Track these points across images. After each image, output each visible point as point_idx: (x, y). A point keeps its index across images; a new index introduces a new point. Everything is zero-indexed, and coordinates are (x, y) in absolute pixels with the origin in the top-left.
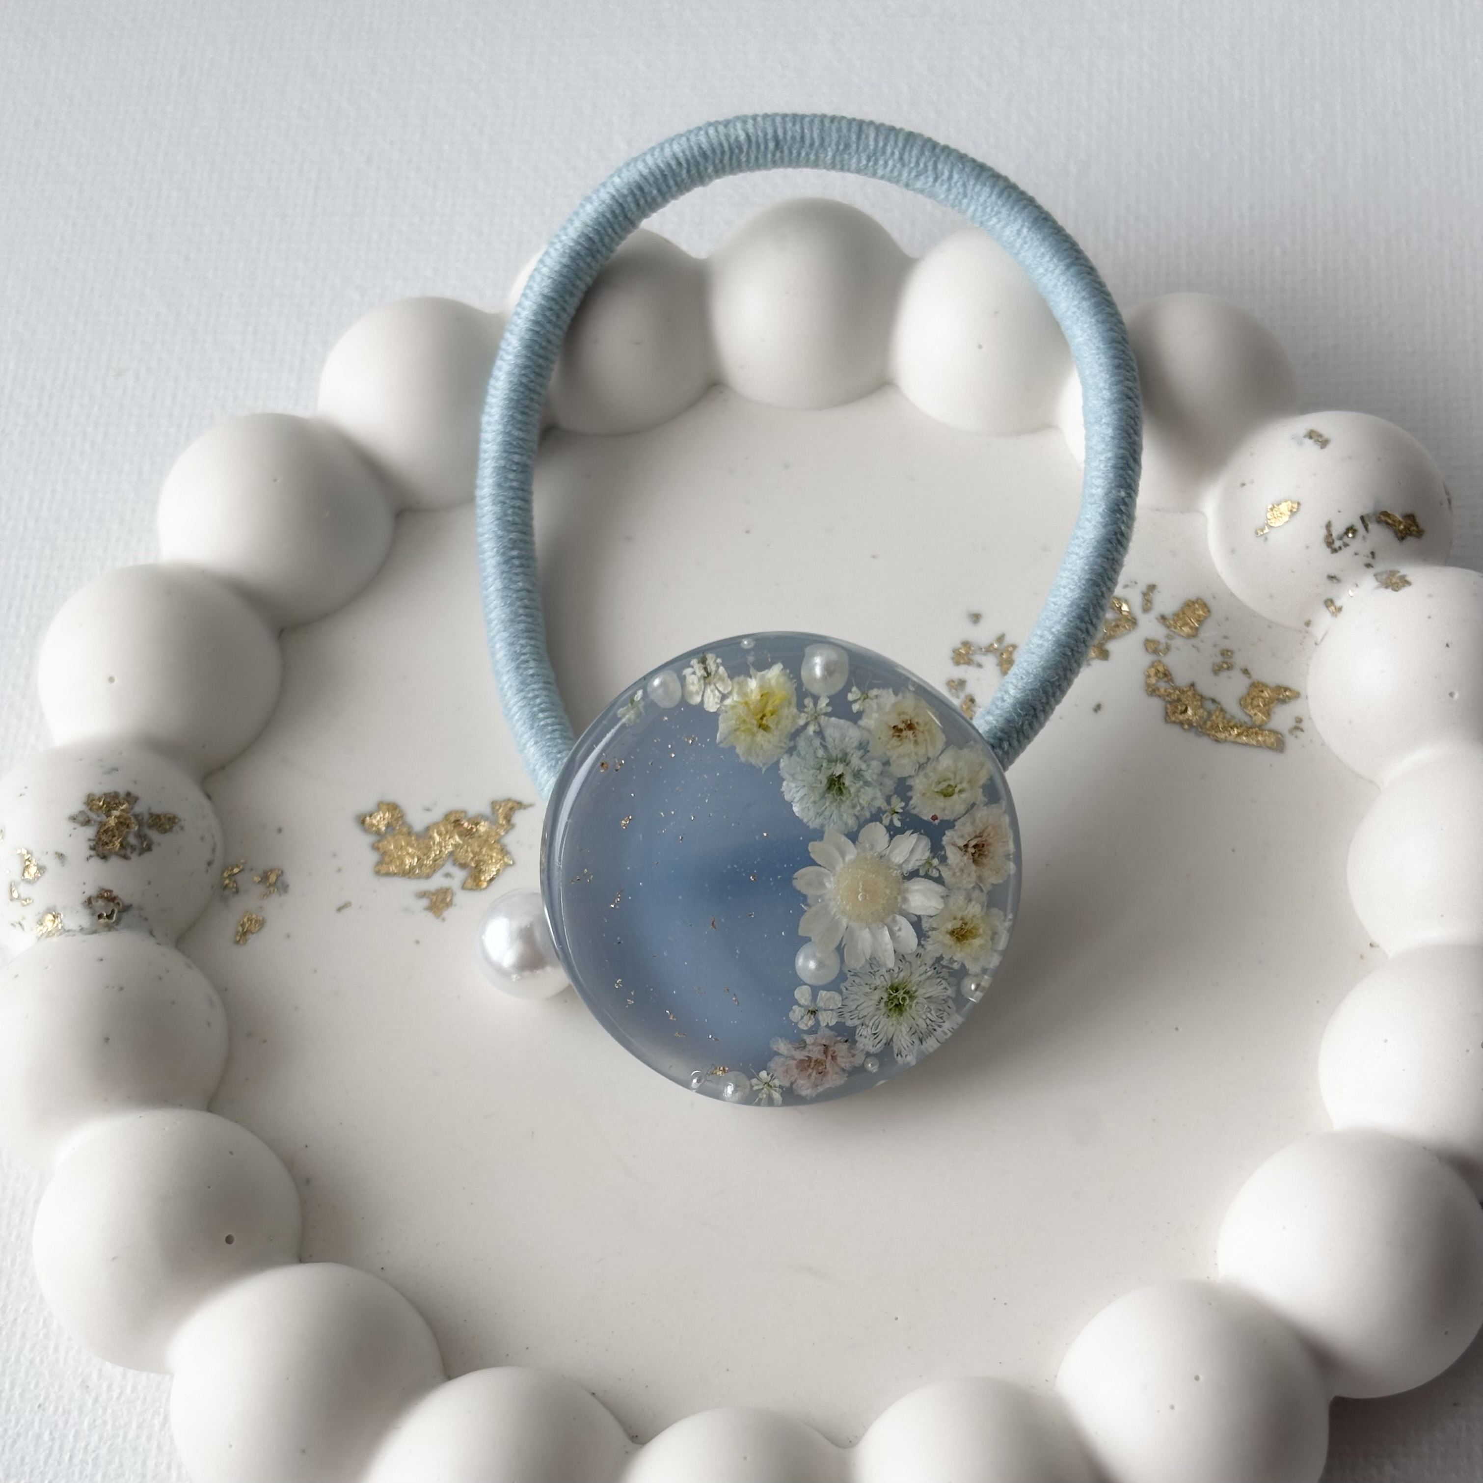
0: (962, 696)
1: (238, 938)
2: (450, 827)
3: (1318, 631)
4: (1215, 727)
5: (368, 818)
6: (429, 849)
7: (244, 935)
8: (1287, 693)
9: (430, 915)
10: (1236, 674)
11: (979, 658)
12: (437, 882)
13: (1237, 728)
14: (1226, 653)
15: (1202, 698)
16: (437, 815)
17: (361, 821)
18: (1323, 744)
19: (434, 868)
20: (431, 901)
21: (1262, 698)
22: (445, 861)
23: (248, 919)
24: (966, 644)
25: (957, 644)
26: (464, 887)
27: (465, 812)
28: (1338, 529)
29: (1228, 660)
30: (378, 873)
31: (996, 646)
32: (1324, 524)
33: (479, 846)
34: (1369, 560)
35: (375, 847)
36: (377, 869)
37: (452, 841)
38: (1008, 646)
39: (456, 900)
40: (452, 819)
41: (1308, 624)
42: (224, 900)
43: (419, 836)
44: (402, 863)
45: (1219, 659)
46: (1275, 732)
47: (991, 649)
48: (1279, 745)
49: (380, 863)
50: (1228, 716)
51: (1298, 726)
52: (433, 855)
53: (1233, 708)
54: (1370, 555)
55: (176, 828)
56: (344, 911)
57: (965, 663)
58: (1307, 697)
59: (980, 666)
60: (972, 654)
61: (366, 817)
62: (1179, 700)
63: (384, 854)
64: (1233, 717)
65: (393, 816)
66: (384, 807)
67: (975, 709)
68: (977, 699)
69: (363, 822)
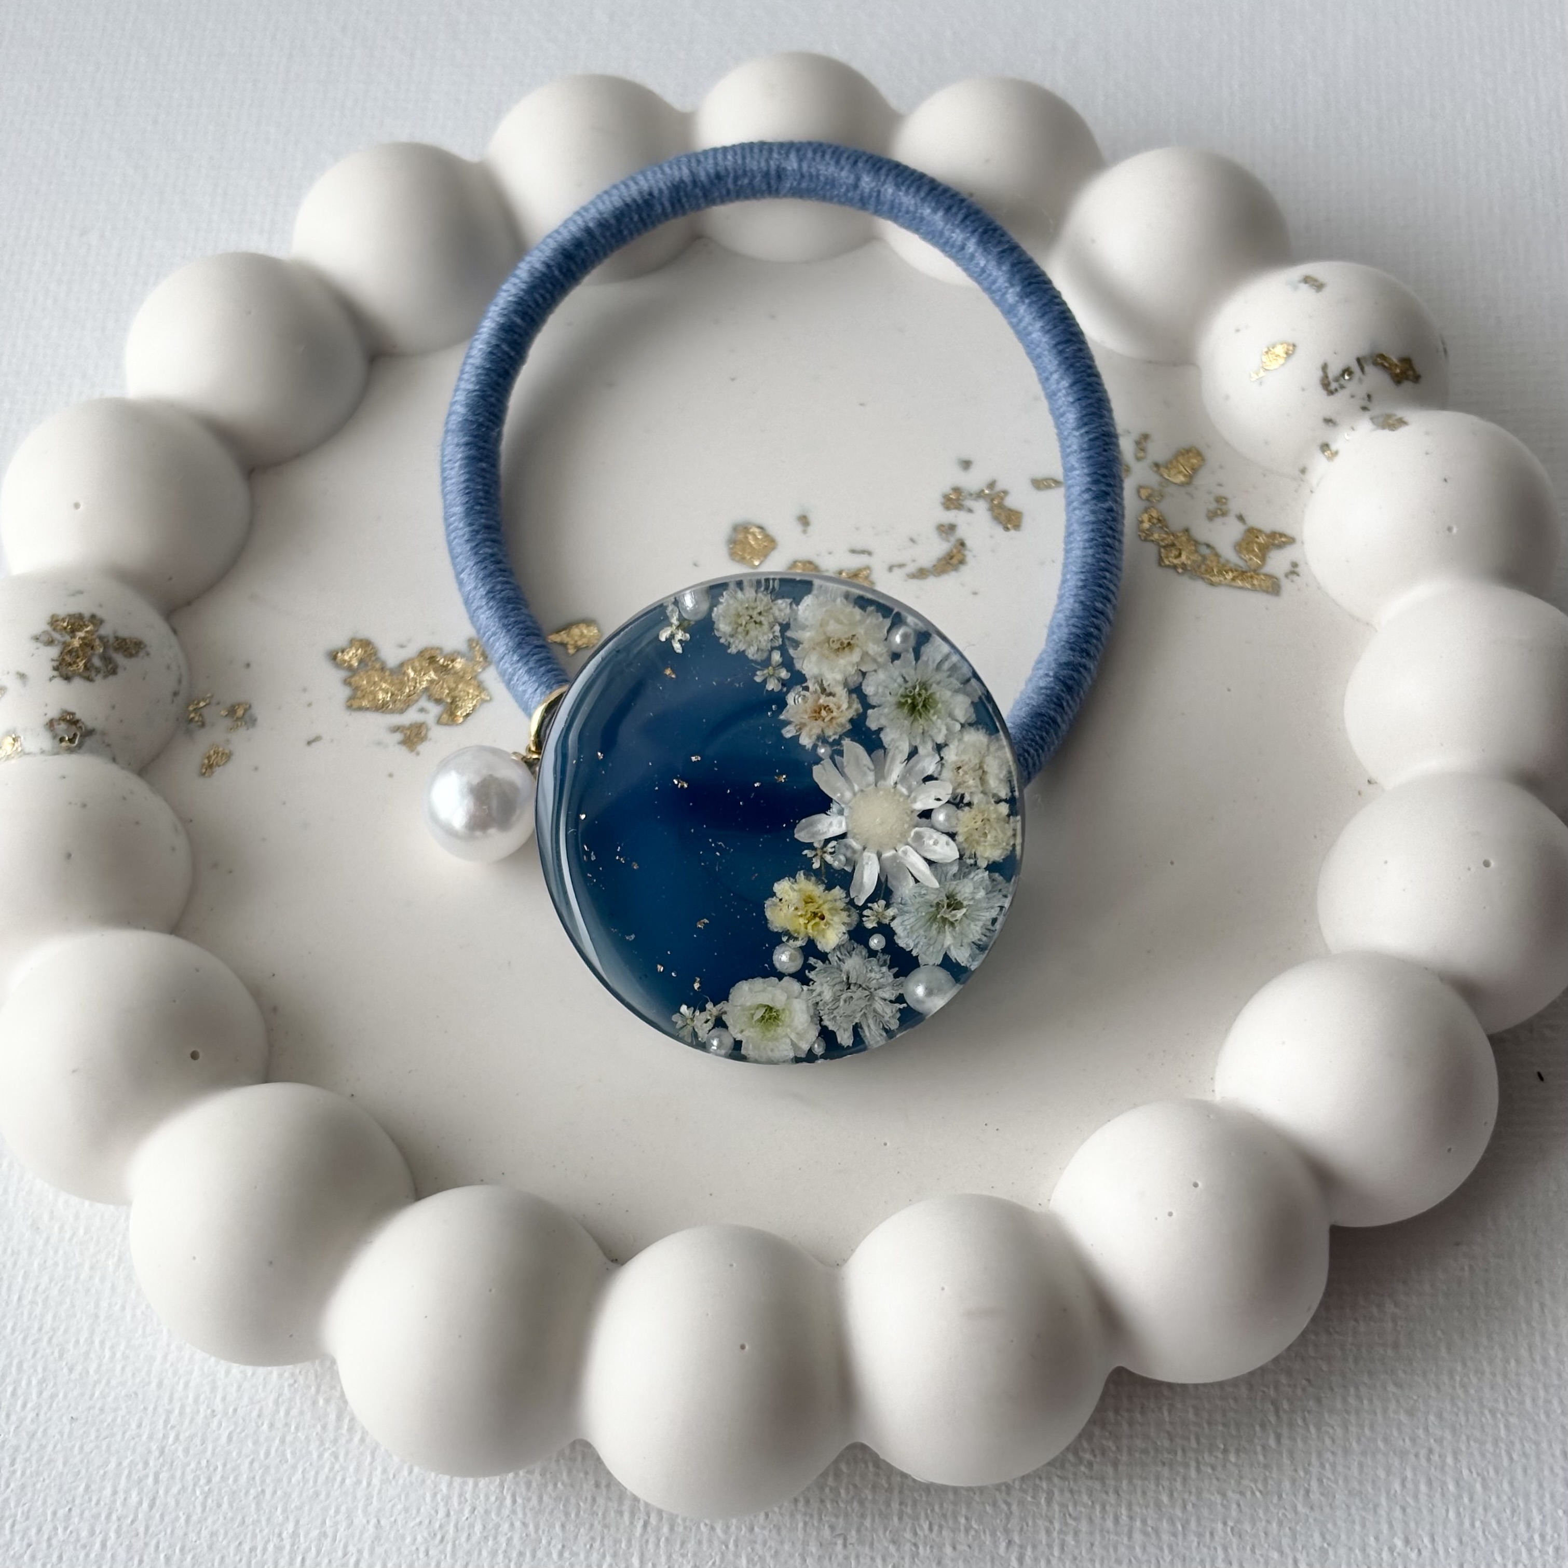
0: (953, 539)
1: (204, 771)
2: (425, 664)
3: (1313, 477)
4: (1210, 571)
5: (340, 654)
6: (402, 684)
7: (208, 768)
8: (1283, 539)
9: (404, 749)
10: (1231, 521)
11: (969, 503)
12: (411, 716)
13: (1232, 571)
14: (1220, 500)
15: (1196, 543)
16: (411, 651)
17: (333, 656)
18: (1319, 588)
19: (409, 702)
20: (405, 735)
21: (1257, 543)
22: (420, 697)
23: (215, 752)
24: (957, 490)
25: (947, 490)
26: (439, 722)
27: (440, 649)
28: (1334, 371)
29: (1224, 507)
30: (350, 707)
31: (987, 492)
32: (1319, 365)
33: (455, 682)
34: (1365, 403)
35: (347, 682)
36: (349, 704)
37: (427, 678)
38: (999, 492)
39: (431, 734)
40: (427, 655)
41: (1303, 471)
42: (189, 733)
43: (393, 672)
44: (375, 698)
45: (1213, 506)
46: (1269, 576)
47: (982, 494)
48: (1274, 587)
49: (352, 698)
50: (1222, 560)
51: (1294, 570)
52: (407, 690)
53: (1228, 553)
54: (1366, 398)
55: (142, 654)
56: (314, 744)
57: (955, 509)
58: (1303, 543)
59: (970, 511)
60: (962, 500)
61: (337, 653)
62: (1173, 545)
63: (356, 689)
64: (1228, 561)
65: (365, 652)
66: (357, 644)
67: (966, 553)
68: (968, 543)
69: (334, 658)
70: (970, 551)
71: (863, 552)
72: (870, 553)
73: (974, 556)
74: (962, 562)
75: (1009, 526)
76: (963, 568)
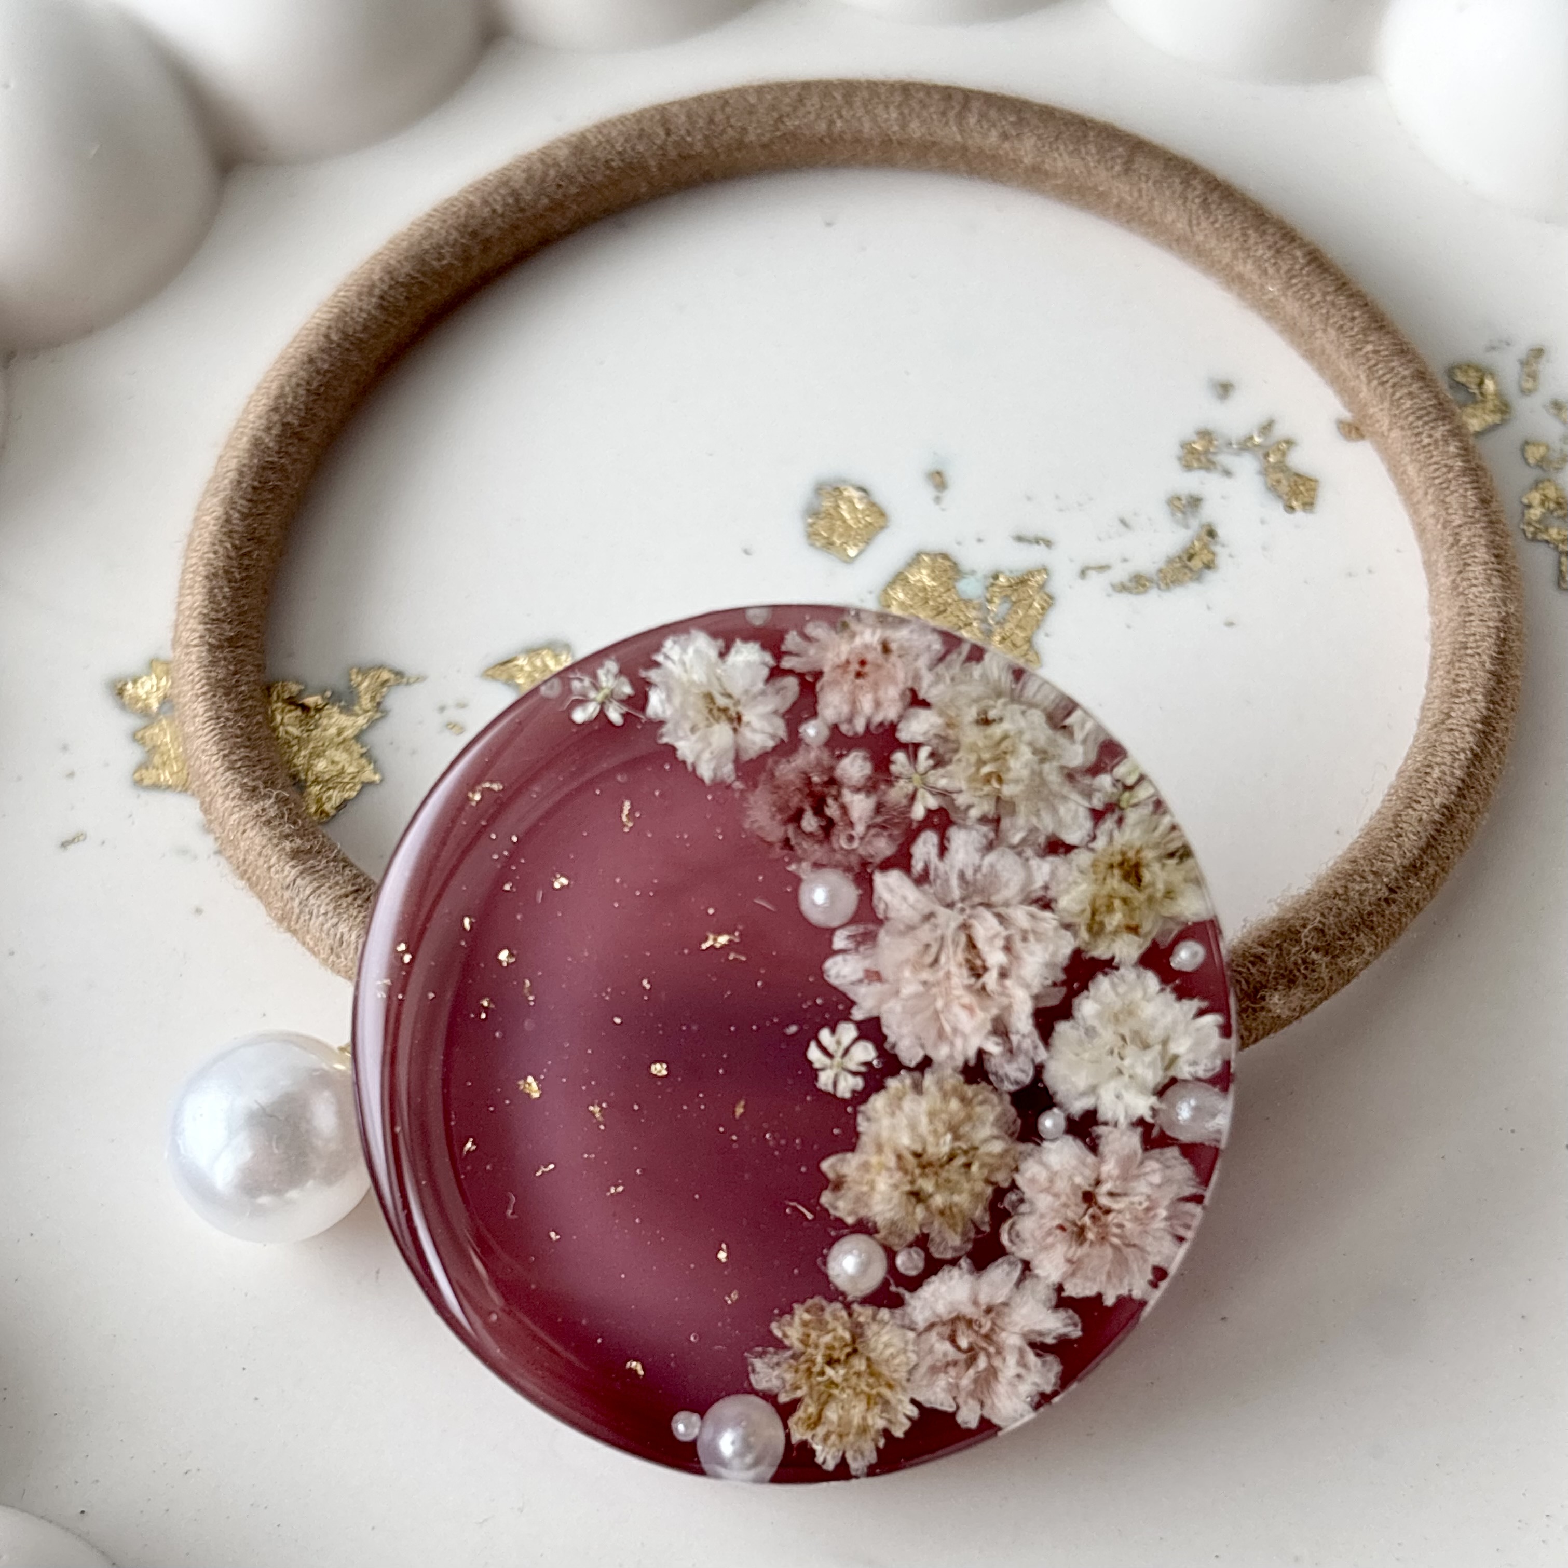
0: (1195, 524)
5: (130, 686)
11: (1225, 459)
17: (118, 690)
24: (1206, 435)
25: (1189, 434)
30: (138, 783)
31: (1257, 440)
35: (136, 737)
36: (137, 776)
38: (1279, 443)
47: (1249, 444)
49: (144, 765)
56: (73, 849)
57: (1200, 468)
59: (1227, 473)
60: (1214, 453)
61: (126, 684)
63: (152, 749)
66: (160, 669)
67: (1217, 549)
68: (1221, 532)
69: (121, 693)
70: (1223, 546)
71: (1037, 541)
72: (1048, 543)
73: (1231, 556)
74: (1209, 566)
75: (1294, 504)
76: (1210, 576)
